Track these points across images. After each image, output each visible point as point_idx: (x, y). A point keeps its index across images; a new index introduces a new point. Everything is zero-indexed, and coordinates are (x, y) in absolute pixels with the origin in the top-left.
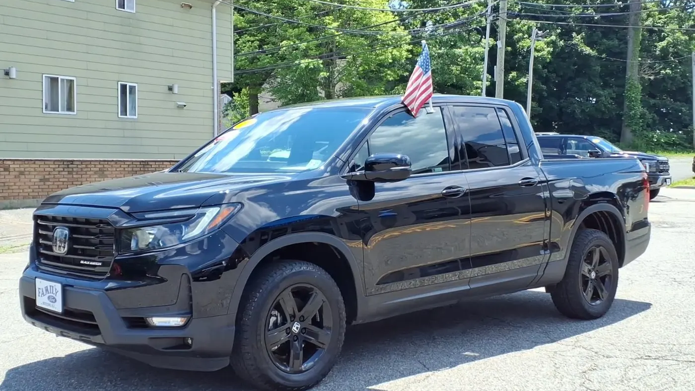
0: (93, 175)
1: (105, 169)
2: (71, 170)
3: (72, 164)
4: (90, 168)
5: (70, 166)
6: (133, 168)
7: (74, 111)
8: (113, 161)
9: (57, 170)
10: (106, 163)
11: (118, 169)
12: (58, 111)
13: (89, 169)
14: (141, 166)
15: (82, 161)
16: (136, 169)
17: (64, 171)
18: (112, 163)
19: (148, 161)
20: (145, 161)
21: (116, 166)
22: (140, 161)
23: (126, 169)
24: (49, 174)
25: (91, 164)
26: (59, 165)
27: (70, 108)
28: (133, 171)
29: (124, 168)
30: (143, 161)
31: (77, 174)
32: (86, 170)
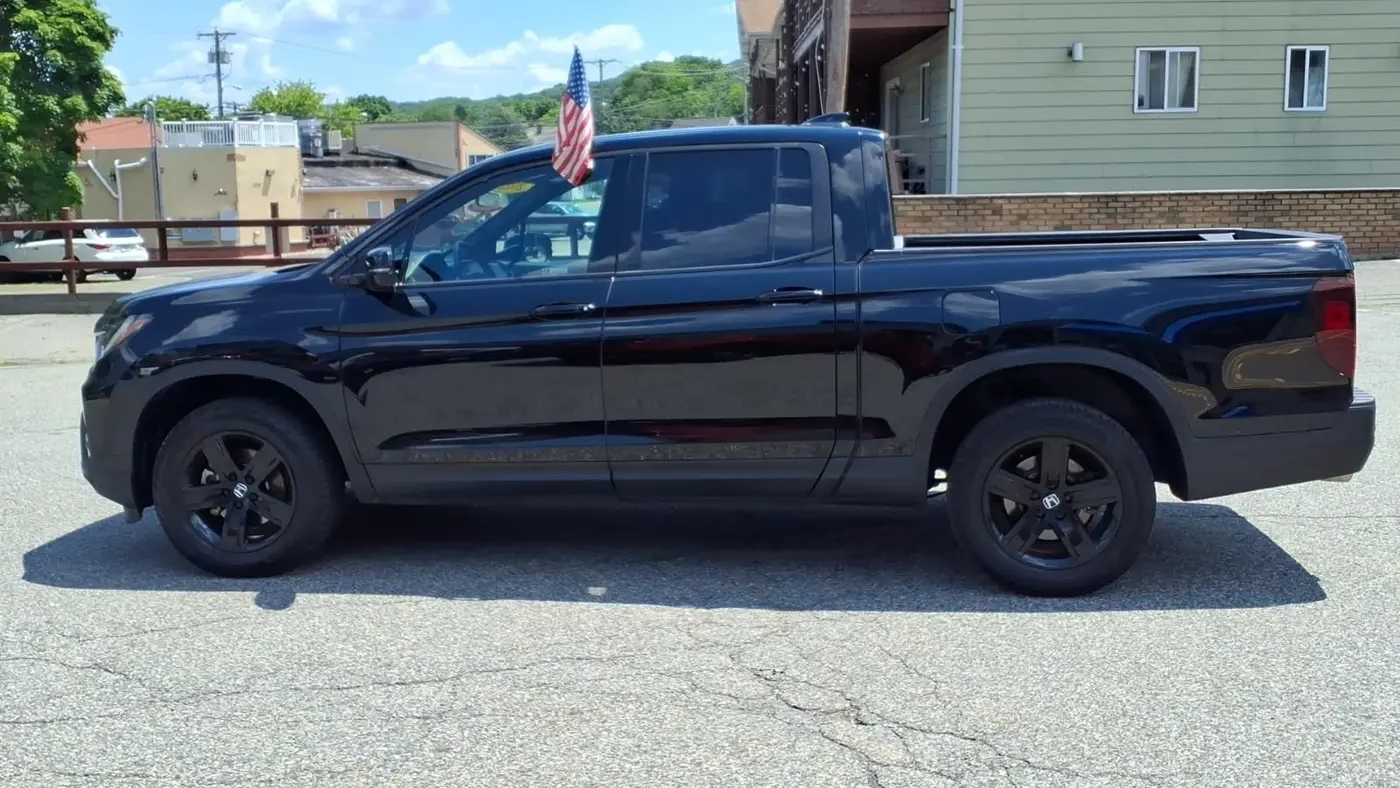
0: (1157, 218)
1: (1179, 209)
2: (1112, 211)
3: (1113, 201)
4: (1151, 207)
5: (1111, 205)
6: (1239, 206)
7: (1193, 106)
8: (1197, 194)
9: (1086, 211)
10: (1184, 198)
11: (1206, 209)
12: (1163, 108)
13: (1148, 210)
14: (1256, 202)
15: (1134, 198)
16: (1247, 208)
17: (1098, 213)
18: (1196, 198)
19: (1273, 194)
20: (1267, 193)
21: (1204, 203)
22: (1256, 194)
23: (1225, 208)
24: (1072, 219)
25: (1151, 201)
26: (1090, 203)
27: (1187, 100)
28: (1239, 211)
29: (1221, 206)
30: (1261, 194)
31: (1124, 218)
32: (1142, 210)
